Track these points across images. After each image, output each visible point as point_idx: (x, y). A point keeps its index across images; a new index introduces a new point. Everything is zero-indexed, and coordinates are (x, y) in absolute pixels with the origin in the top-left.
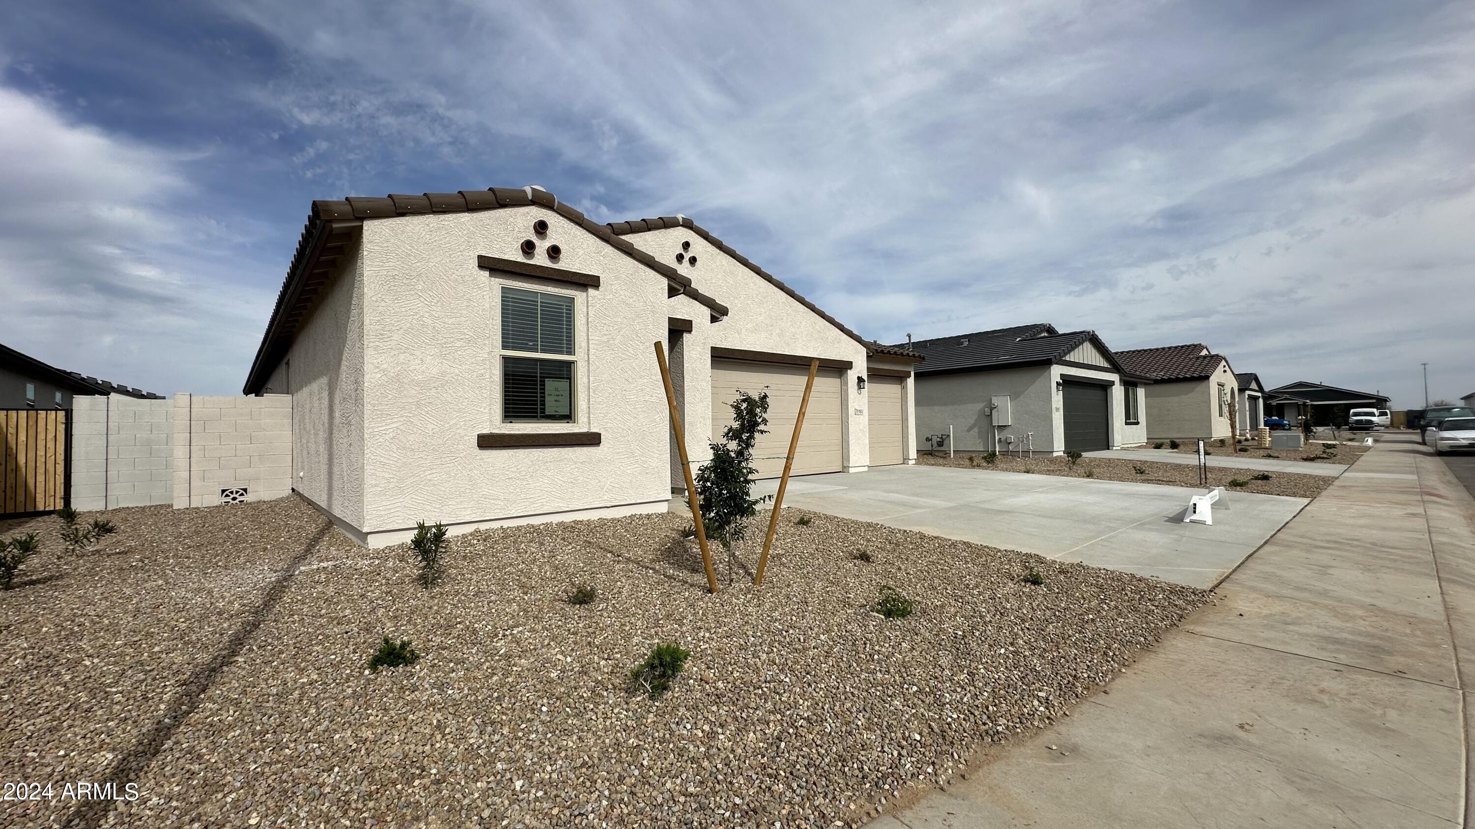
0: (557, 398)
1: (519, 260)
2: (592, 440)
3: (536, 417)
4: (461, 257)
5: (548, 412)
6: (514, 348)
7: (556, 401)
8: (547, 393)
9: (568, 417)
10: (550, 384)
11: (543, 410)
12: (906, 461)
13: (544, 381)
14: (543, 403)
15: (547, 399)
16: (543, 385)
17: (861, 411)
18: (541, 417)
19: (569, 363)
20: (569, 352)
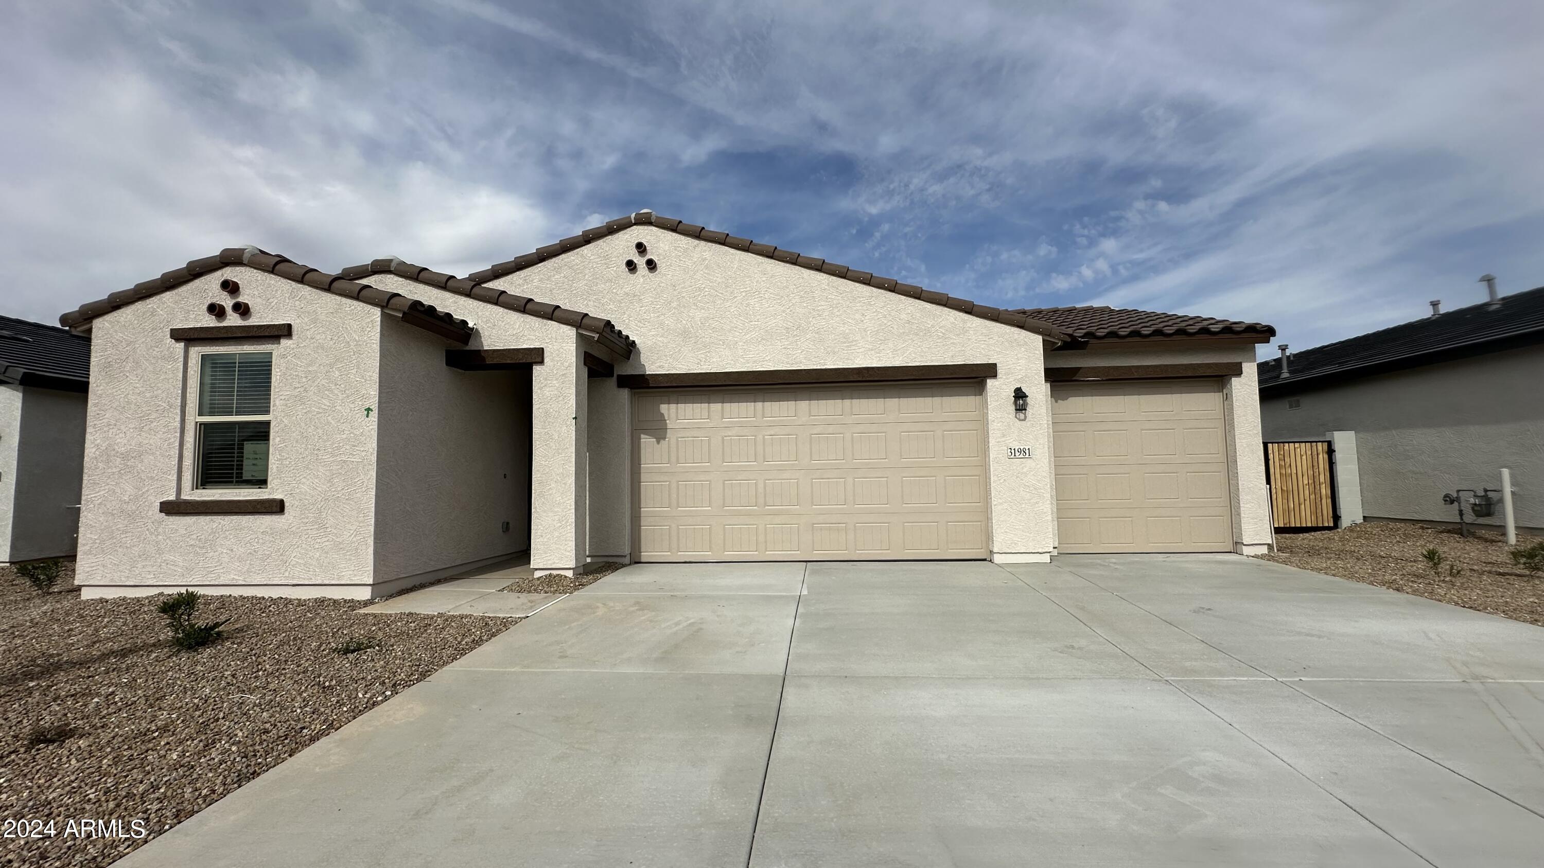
0: (255, 462)
1: (211, 325)
2: (277, 507)
3: (232, 482)
4: (162, 334)
5: (246, 476)
6: (212, 414)
7: (254, 465)
8: (245, 455)
9: (262, 483)
10: (249, 447)
11: (240, 475)
12: (1238, 546)
13: (243, 445)
14: (240, 467)
15: (245, 463)
16: (241, 447)
17: (1024, 453)
18: (237, 482)
19: (268, 423)
20: (267, 412)
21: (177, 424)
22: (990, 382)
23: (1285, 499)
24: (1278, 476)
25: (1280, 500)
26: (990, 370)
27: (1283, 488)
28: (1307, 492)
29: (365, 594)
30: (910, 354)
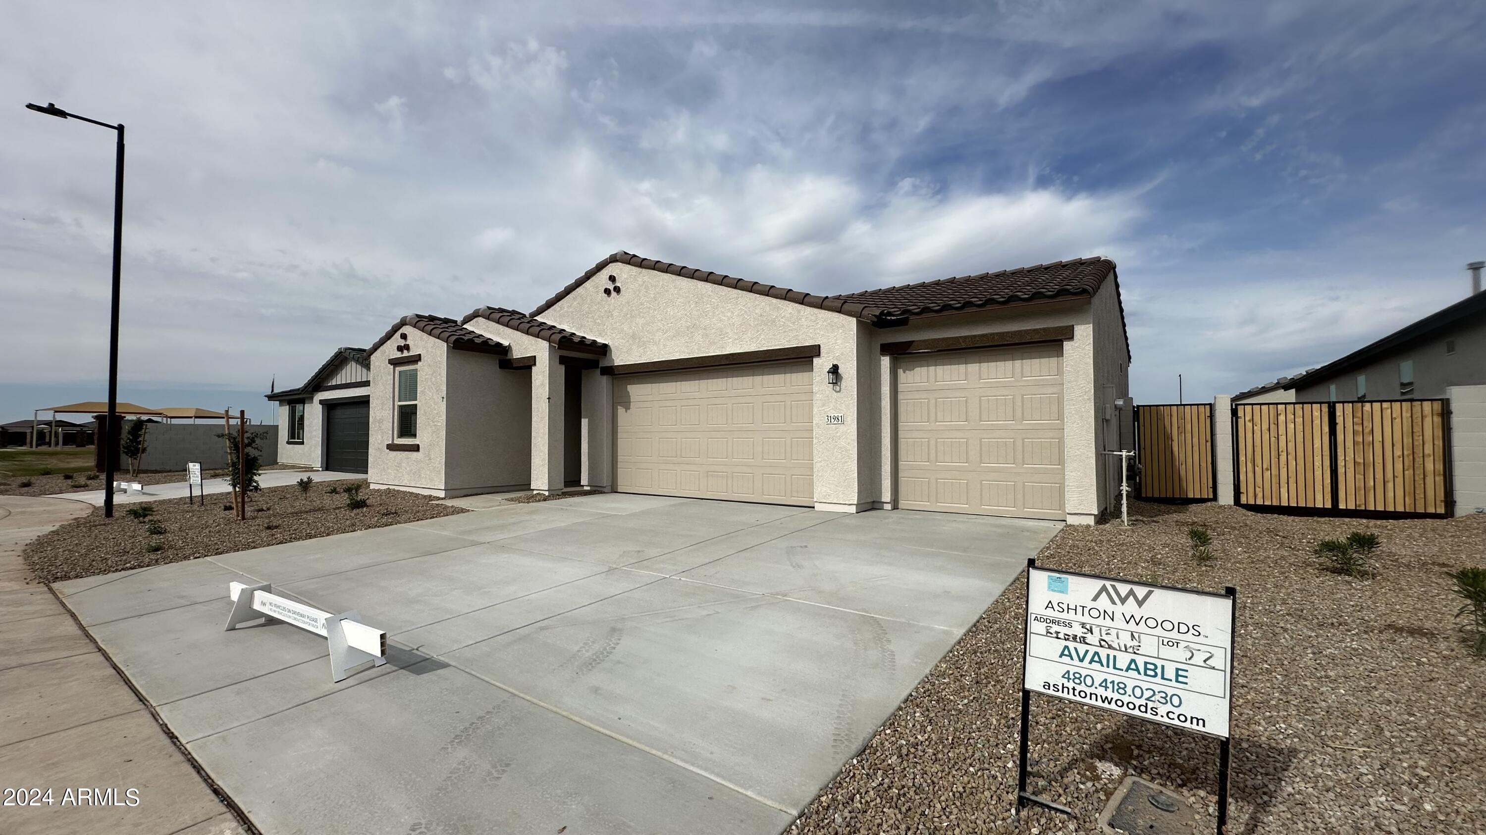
1: (400, 356)
2: (417, 448)
3: (407, 435)
4: (388, 362)
5: (411, 432)
6: (401, 401)
7: (413, 426)
8: (411, 422)
9: (414, 435)
10: (412, 417)
14: (409, 427)
17: (840, 419)
19: (416, 405)
20: (416, 400)
21: (391, 406)
22: (815, 360)
23: (1359, 474)
24: (1350, 444)
25: (1350, 474)
26: (814, 351)
27: (1358, 460)
28: (1399, 466)
29: (442, 494)
30: (761, 341)
